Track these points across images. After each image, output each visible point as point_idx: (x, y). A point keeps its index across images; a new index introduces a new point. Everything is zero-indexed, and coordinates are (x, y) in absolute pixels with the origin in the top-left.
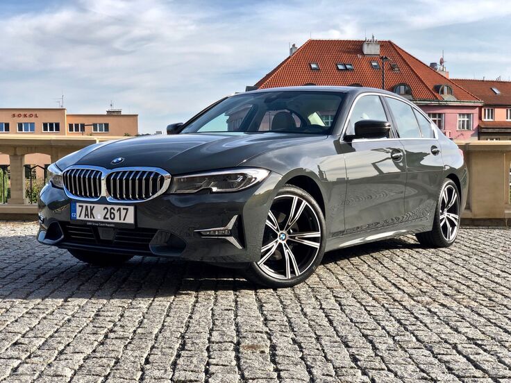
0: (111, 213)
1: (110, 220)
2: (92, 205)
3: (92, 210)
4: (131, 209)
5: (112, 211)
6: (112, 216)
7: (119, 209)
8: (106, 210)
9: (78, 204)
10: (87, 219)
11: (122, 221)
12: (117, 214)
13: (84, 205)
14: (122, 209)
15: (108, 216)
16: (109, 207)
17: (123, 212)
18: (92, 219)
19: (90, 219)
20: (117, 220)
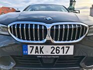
0: (57, 50)
1: (56, 54)
2: (42, 46)
3: (41, 49)
4: (72, 47)
5: (58, 49)
6: (58, 52)
7: (63, 48)
8: (53, 48)
9: (29, 46)
10: (37, 54)
11: (65, 54)
12: (61, 51)
13: (35, 46)
14: (65, 47)
15: (55, 51)
16: (55, 47)
17: (66, 49)
18: (42, 54)
19: (39, 54)
20: (61, 53)
